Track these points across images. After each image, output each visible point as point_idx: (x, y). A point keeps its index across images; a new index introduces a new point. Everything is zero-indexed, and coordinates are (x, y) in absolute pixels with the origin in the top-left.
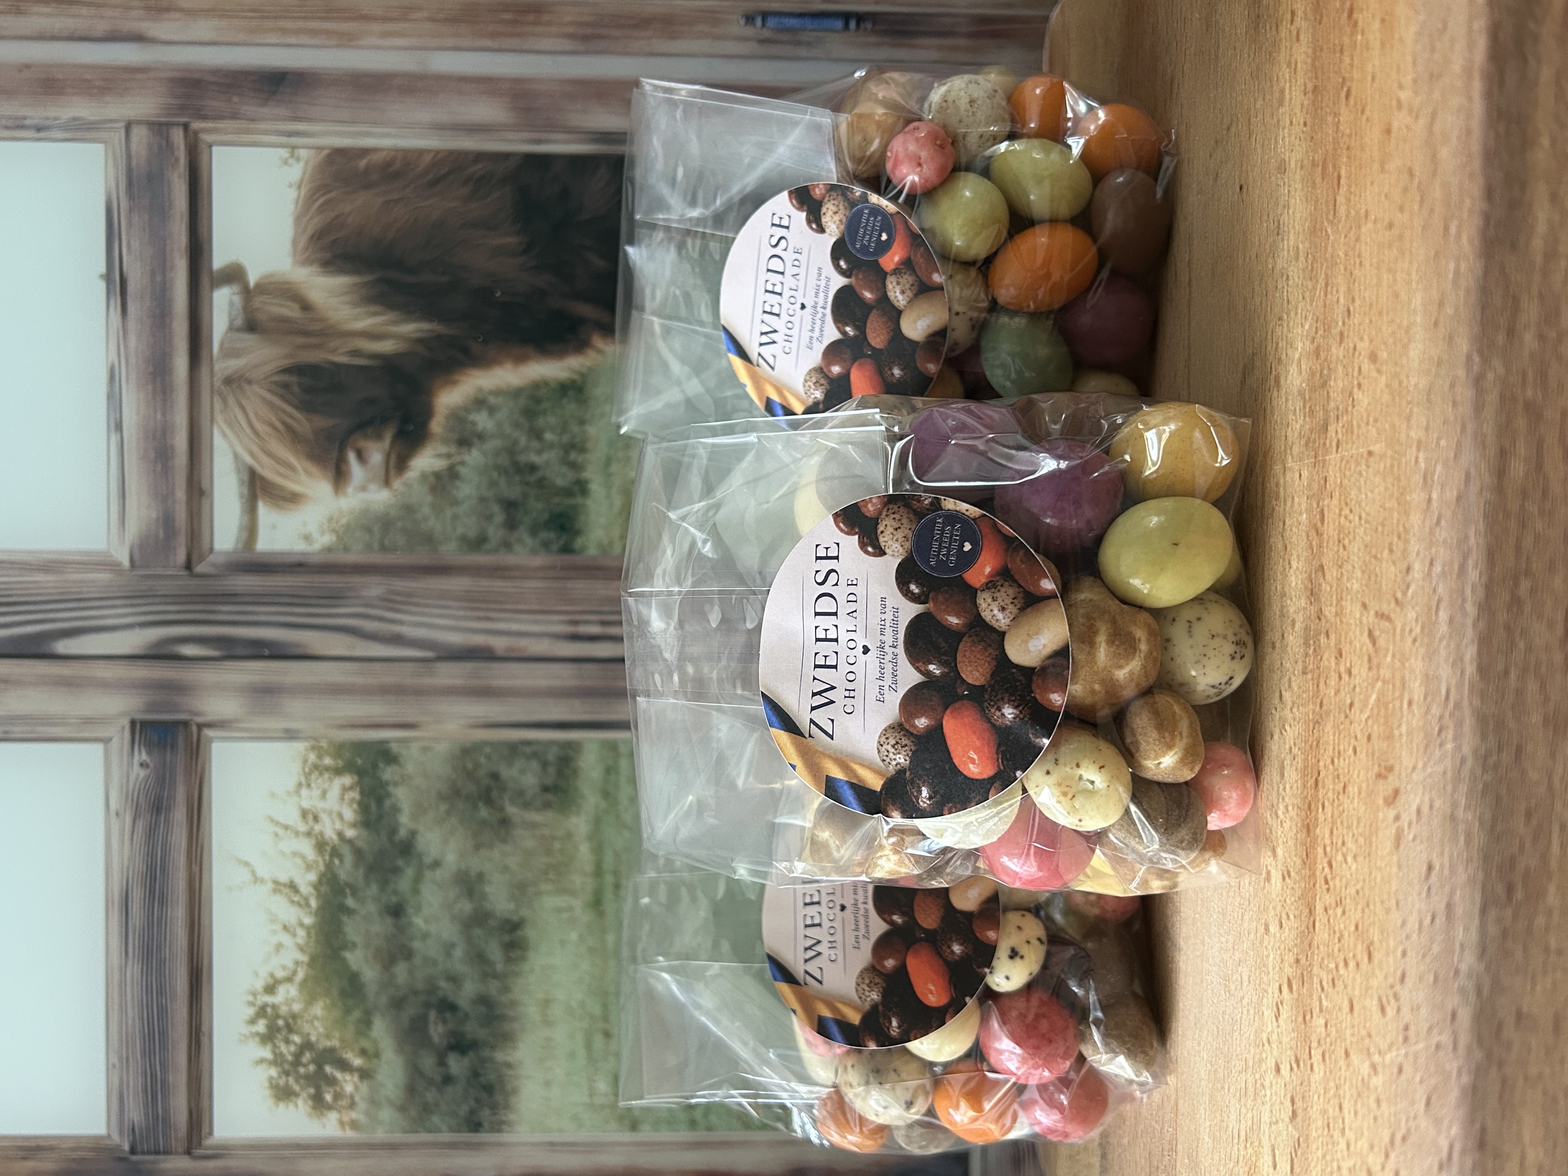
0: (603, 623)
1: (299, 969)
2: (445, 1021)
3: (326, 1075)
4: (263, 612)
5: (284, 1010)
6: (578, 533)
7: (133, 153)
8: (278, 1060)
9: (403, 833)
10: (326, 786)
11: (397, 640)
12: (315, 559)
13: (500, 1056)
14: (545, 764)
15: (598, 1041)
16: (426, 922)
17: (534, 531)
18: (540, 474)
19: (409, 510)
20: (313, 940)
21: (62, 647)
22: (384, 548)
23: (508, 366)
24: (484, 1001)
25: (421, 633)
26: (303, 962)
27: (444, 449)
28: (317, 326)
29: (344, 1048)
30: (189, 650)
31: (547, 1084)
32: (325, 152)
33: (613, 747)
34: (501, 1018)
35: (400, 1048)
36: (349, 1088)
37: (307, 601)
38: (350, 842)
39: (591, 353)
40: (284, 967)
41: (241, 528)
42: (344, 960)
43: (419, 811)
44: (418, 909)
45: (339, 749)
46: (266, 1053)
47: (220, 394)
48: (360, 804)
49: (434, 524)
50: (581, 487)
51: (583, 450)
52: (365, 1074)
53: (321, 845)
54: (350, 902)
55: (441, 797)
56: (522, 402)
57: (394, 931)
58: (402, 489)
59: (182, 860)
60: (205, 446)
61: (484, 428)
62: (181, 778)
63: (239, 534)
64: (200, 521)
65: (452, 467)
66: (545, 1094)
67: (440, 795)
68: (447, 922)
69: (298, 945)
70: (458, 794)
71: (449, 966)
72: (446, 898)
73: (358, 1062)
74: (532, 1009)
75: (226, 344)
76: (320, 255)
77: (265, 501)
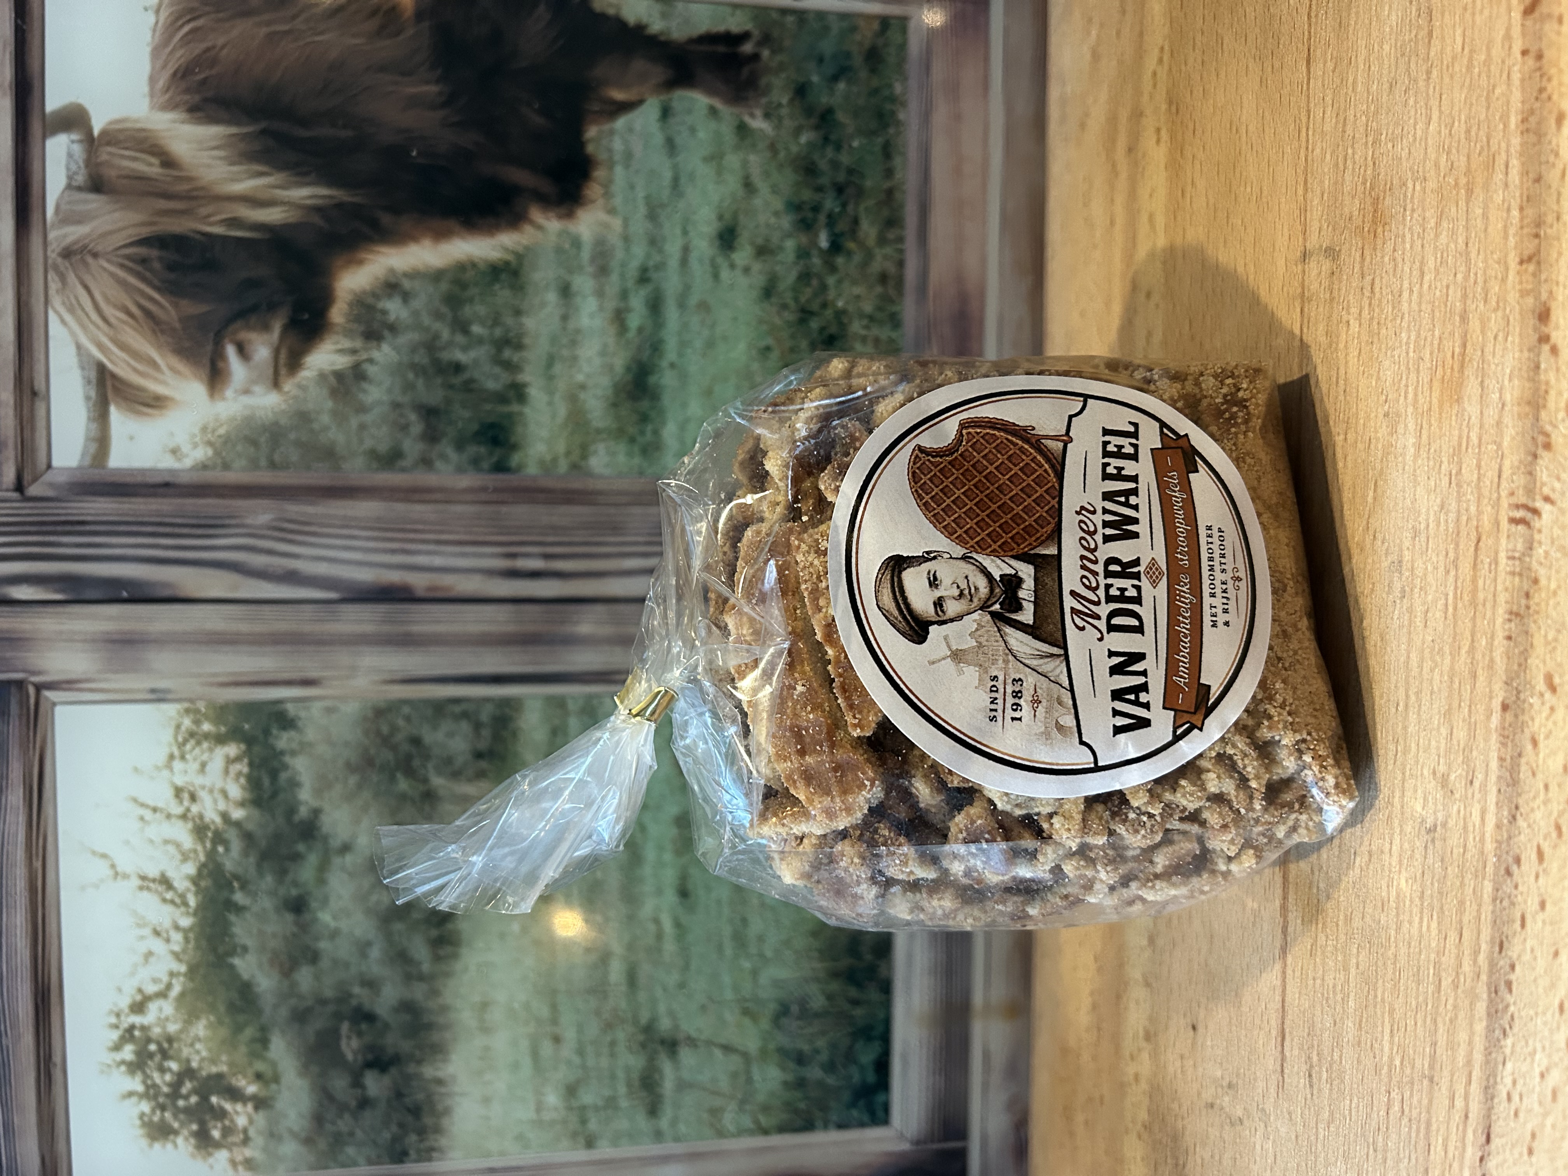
0: (547, 557)
1: (174, 981)
2: (360, 1034)
3: (212, 1108)
4: (119, 544)
5: (157, 1031)
6: (515, 447)
8: (151, 1092)
9: (303, 812)
10: (205, 757)
11: (291, 577)
12: (184, 479)
13: (428, 1071)
14: (477, 726)
15: (547, 1049)
16: (335, 918)
17: (460, 445)
18: (466, 376)
19: (303, 417)
20: (191, 945)
22: (273, 465)
23: (427, 243)
24: (408, 1007)
25: (322, 569)
26: (178, 974)
27: (347, 344)
28: (183, 187)
29: (234, 1074)
30: (21, 593)
31: (486, 1100)
33: (560, 703)
34: (429, 1027)
35: (304, 1070)
36: (241, 1121)
37: (177, 530)
38: (238, 824)
39: (528, 229)
40: (155, 981)
41: (88, 439)
42: (232, 967)
43: (323, 786)
44: (325, 901)
45: (220, 712)
46: (136, 1084)
47: (56, 268)
48: (249, 777)
49: (336, 436)
50: (518, 392)
51: (519, 346)
52: (261, 1103)
53: (200, 830)
54: (239, 897)
55: (350, 768)
56: (444, 286)
57: (295, 929)
58: (295, 392)
59: (20, 854)
60: (39, 333)
61: (397, 318)
62: (14, 753)
63: (85, 447)
64: (33, 429)
65: (357, 366)
66: (484, 1112)
67: (348, 765)
68: (360, 917)
69: (173, 953)
70: (371, 763)
71: (364, 969)
72: (359, 888)
73: (252, 1089)
74: (466, 1015)
75: (63, 207)
76: (187, 97)
77: (118, 406)
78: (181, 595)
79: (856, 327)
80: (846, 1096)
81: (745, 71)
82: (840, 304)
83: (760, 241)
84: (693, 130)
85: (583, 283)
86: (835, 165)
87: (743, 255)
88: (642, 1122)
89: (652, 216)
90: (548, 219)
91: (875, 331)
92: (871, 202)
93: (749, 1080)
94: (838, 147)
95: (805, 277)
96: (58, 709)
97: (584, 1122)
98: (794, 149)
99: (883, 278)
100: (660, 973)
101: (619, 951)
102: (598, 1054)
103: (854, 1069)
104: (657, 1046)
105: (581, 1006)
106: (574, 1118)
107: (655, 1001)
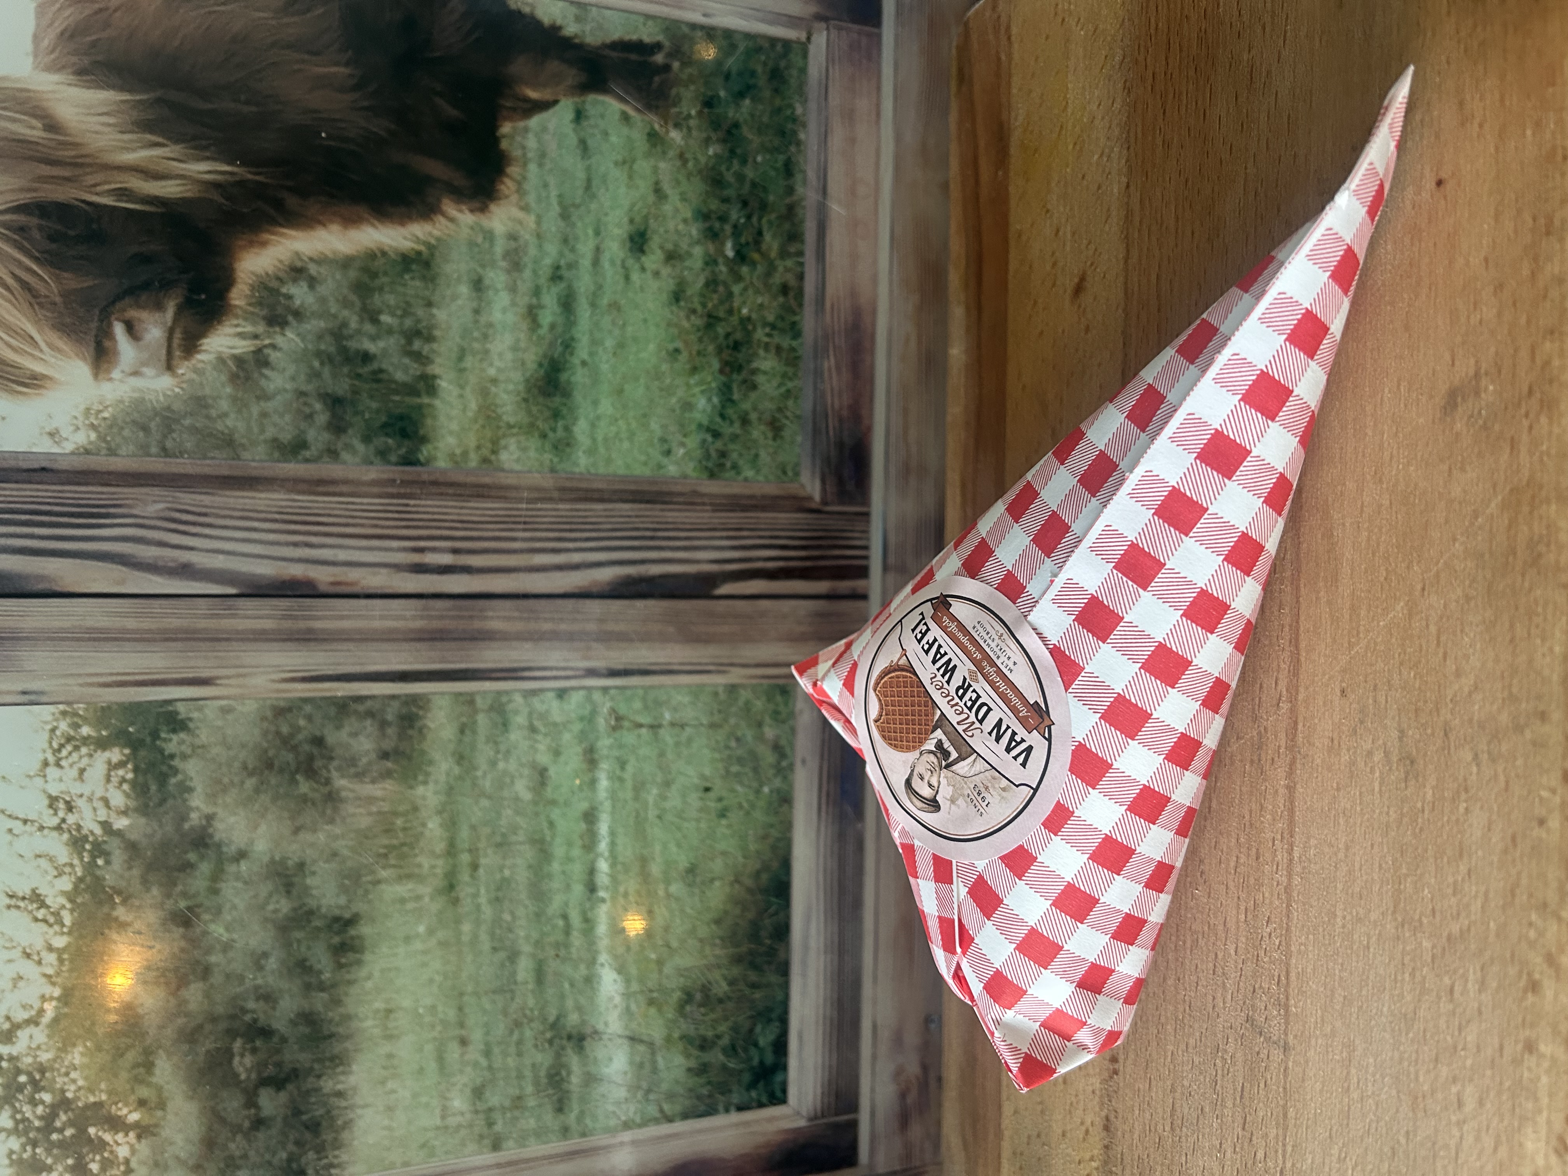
0: (455, 551)
1: (47, 1006)
2: (254, 1051)
3: (90, 1140)
5: (27, 1061)
6: (423, 440)
8: (20, 1128)
9: (195, 819)
10: (84, 763)
11: (185, 571)
12: (63, 465)
13: (328, 1085)
14: (383, 724)
15: (454, 1052)
16: (227, 929)
17: (367, 436)
18: (375, 366)
19: (199, 403)
20: (64, 967)
22: (165, 452)
23: (335, 228)
24: (309, 1019)
25: (219, 562)
26: (52, 998)
27: (249, 328)
28: (67, 153)
29: (115, 1103)
31: (390, 1109)
33: (468, 700)
35: (194, 1093)
36: (123, 1152)
38: (119, 833)
39: (440, 220)
40: (25, 1007)
43: (217, 789)
44: (218, 912)
45: (102, 715)
48: (134, 784)
49: (233, 422)
50: (428, 384)
51: (430, 339)
52: (143, 1131)
53: (77, 842)
54: (120, 912)
55: (247, 770)
56: (353, 274)
57: (184, 944)
58: (191, 375)
61: (302, 305)
65: (259, 351)
66: (386, 1122)
67: (245, 768)
68: (256, 927)
69: (48, 977)
70: (269, 765)
71: (259, 981)
72: (256, 896)
73: (134, 1117)
74: (369, 1023)
76: (73, 59)
78: (58, 589)
79: (760, 334)
80: (747, 1077)
81: (657, 79)
82: (745, 311)
83: (669, 246)
84: (606, 134)
85: (496, 277)
86: (741, 178)
87: (653, 259)
88: (549, 1118)
89: (565, 215)
90: (461, 211)
91: (777, 339)
92: (773, 216)
93: (655, 1070)
94: (744, 162)
95: (712, 283)
97: (490, 1124)
98: (703, 160)
99: (785, 289)
100: (568, 970)
101: (526, 948)
102: (505, 1054)
103: (753, 1052)
104: (564, 1042)
105: (488, 1006)
106: (480, 1121)
107: (562, 997)
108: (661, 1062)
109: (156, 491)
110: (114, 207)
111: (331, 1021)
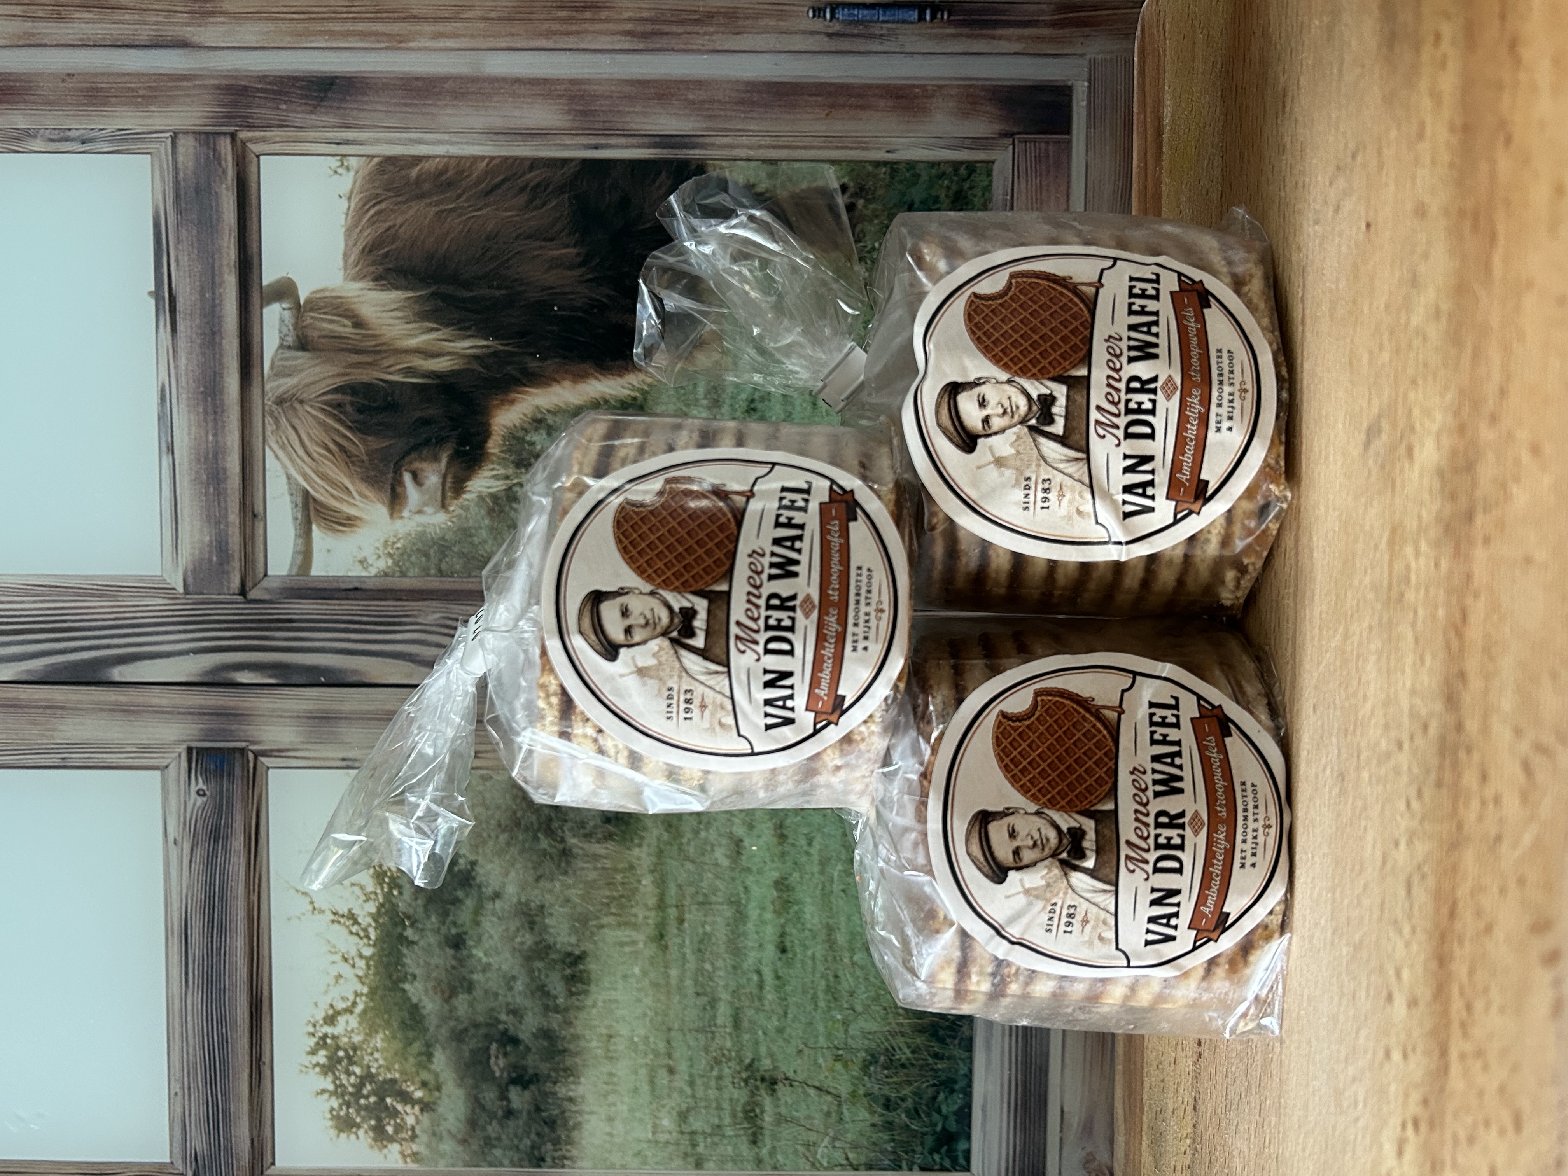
1: (358, 1000)
2: (506, 1054)
3: (387, 1107)
4: (322, 638)
5: (344, 1040)
7: (180, 165)
8: (339, 1091)
9: (462, 864)
12: (370, 585)
13: (562, 1090)
15: (663, 1077)
16: (486, 955)
19: (466, 533)
20: (372, 971)
21: (118, 673)
22: (441, 573)
23: (567, 383)
24: (546, 1034)
26: (362, 994)
27: (501, 471)
28: (370, 343)
29: (405, 1081)
30: (244, 677)
31: (610, 1119)
32: (376, 160)
34: (564, 1052)
35: (461, 1081)
36: (410, 1121)
37: (364, 627)
40: (344, 999)
41: (295, 552)
42: (404, 991)
43: (479, 842)
44: (480, 940)
46: (327, 1083)
47: (271, 413)
52: (426, 1107)
53: (380, 876)
54: (409, 933)
55: (501, 827)
57: (454, 963)
58: (459, 511)
59: (241, 889)
60: (258, 468)
61: (542, 449)
62: (238, 806)
63: (293, 558)
64: (253, 546)
65: (510, 489)
66: (608, 1129)
67: (499, 825)
68: (507, 955)
69: (358, 976)
70: (518, 824)
71: (510, 1000)
72: (507, 930)
73: (418, 1094)
74: (594, 1044)
75: (277, 363)
76: (372, 269)
77: (319, 525)
78: (367, 680)
88: (745, 1149)
93: (841, 1120)
96: (271, 772)
97: (694, 1145)
100: (761, 1018)
101: (725, 996)
102: (707, 1087)
103: (935, 1116)
104: (758, 1083)
105: (692, 1043)
106: (685, 1141)
107: (757, 1043)
108: (846, 1114)
109: (435, 603)
110: (403, 383)
111: (564, 1038)
